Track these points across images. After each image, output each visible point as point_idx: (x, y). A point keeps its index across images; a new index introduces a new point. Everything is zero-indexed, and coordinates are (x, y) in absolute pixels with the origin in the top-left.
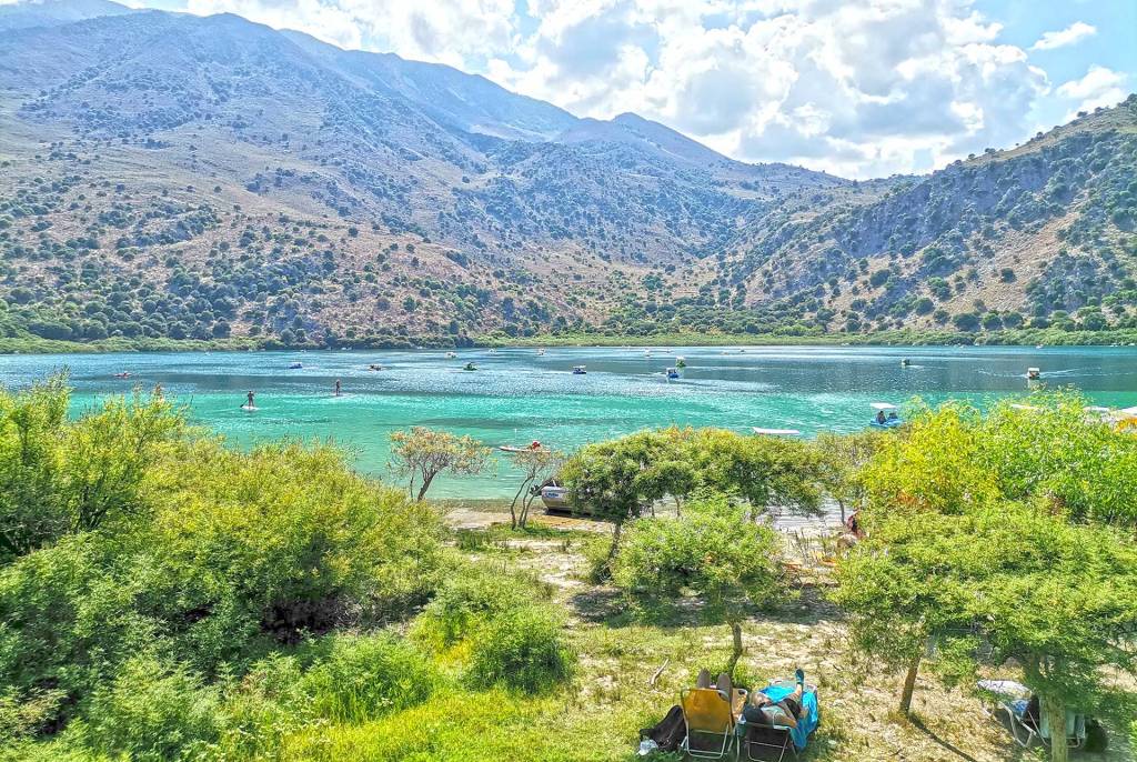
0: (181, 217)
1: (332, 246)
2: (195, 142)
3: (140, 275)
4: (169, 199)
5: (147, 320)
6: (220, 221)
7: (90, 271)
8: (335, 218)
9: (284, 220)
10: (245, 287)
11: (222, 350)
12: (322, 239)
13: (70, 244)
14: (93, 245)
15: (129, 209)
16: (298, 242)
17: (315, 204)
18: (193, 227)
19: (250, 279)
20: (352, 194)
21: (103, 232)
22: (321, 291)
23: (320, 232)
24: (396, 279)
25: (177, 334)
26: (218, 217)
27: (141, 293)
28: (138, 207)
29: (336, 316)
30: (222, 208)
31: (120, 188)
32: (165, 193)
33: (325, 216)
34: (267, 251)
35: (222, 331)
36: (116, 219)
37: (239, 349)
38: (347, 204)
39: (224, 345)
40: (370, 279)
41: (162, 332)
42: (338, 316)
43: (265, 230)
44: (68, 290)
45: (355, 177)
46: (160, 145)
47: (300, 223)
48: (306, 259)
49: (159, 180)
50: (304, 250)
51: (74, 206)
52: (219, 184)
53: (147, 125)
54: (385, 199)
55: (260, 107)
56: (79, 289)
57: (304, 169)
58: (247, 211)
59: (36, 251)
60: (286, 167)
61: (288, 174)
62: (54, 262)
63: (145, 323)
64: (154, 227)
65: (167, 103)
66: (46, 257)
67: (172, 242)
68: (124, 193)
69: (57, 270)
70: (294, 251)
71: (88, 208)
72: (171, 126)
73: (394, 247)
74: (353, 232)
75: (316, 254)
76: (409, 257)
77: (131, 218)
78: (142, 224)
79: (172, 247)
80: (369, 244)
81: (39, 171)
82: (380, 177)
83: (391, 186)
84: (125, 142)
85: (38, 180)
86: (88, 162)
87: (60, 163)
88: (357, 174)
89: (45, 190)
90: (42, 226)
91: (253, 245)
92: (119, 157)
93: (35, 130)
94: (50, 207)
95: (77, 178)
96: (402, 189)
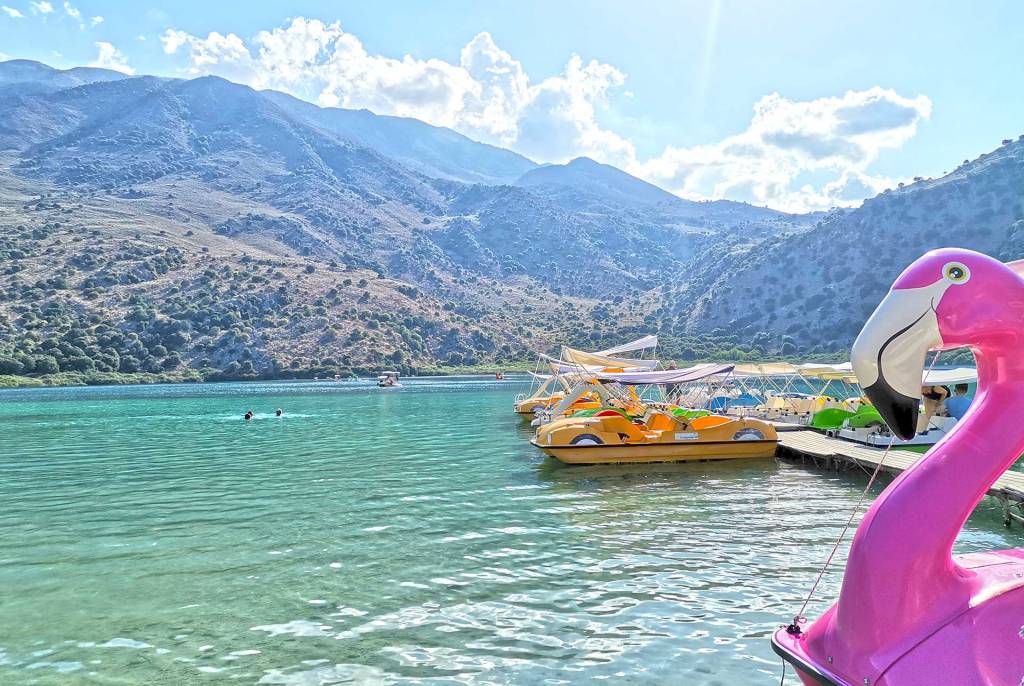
0: (148, 259)
1: (288, 282)
2: (173, 192)
3: (101, 313)
4: (139, 243)
5: (100, 354)
6: (183, 262)
7: (52, 310)
8: (295, 258)
9: (246, 260)
10: (199, 322)
11: (169, 382)
12: (279, 276)
13: (39, 285)
14: (59, 285)
15: (100, 252)
16: (256, 280)
17: (282, 246)
18: (157, 268)
19: (205, 314)
20: (317, 236)
21: (72, 274)
22: (271, 325)
23: (277, 270)
24: (346, 312)
25: (127, 368)
26: (184, 258)
27: (97, 330)
28: (107, 250)
29: (284, 348)
30: (190, 250)
31: (96, 233)
32: (138, 238)
33: (287, 256)
34: (225, 288)
35: (170, 365)
36: (84, 262)
37: (186, 381)
38: (310, 245)
39: (172, 378)
40: (320, 312)
41: (114, 366)
42: (280, 347)
43: (227, 268)
44: (30, 328)
45: (318, 219)
46: (140, 195)
47: (261, 263)
48: (259, 296)
49: (135, 226)
50: (259, 288)
51: (49, 251)
52: (192, 229)
53: (131, 177)
54: (346, 240)
55: (236, 159)
56: (38, 327)
57: (273, 213)
58: (214, 253)
59: (5, 293)
60: (256, 212)
61: (257, 218)
62: (17, 303)
63: (98, 358)
64: (120, 268)
65: (152, 158)
66: (13, 297)
67: (136, 282)
68: (99, 238)
69: (21, 310)
70: (250, 288)
71: (62, 252)
72: (154, 178)
73: (348, 282)
74: (310, 270)
75: (270, 290)
76: (360, 292)
77: (101, 261)
78: (110, 265)
79: (136, 286)
80: (323, 279)
81: (24, 220)
82: (344, 220)
83: (355, 228)
84: (109, 193)
85: (21, 228)
86: (70, 211)
87: (45, 213)
88: (323, 217)
89: (25, 237)
90: (16, 269)
91: (213, 283)
92: (102, 205)
93: (29, 184)
94: (27, 252)
95: (57, 226)
96: (365, 230)
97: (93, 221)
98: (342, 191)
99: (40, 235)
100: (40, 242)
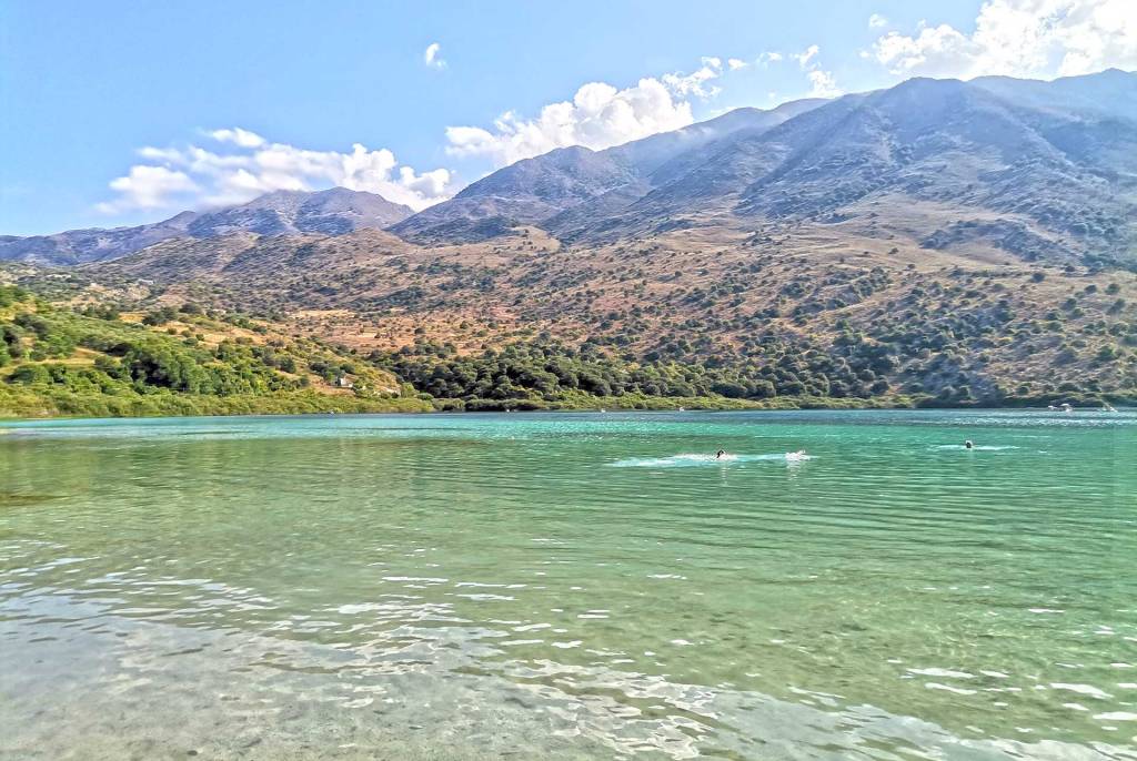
0: (853, 281)
1: (1010, 295)
2: (875, 210)
3: (811, 339)
4: (844, 266)
5: (811, 379)
6: (889, 282)
7: (768, 338)
8: (1018, 264)
9: (957, 273)
10: (909, 345)
11: (879, 408)
12: (998, 288)
13: (757, 315)
14: (773, 314)
15: (807, 280)
16: (971, 295)
17: (1000, 253)
18: (862, 290)
19: (914, 336)
20: (1046, 236)
21: (784, 302)
22: (990, 345)
23: (996, 281)
24: (1091, 326)
25: (837, 393)
26: (889, 278)
27: (809, 355)
28: (815, 277)
29: (1007, 371)
30: (895, 269)
31: (804, 261)
32: (842, 261)
33: (1007, 264)
34: (935, 306)
35: (879, 389)
36: (793, 291)
37: (897, 407)
38: (1036, 249)
39: (882, 404)
40: (1053, 327)
41: (825, 390)
42: (1002, 370)
43: (936, 285)
44: (750, 355)
45: (1046, 217)
46: (844, 217)
47: (975, 275)
48: (975, 312)
49: (840, 250)
50: (974, 303)
51: (764, 282)
52: (898, 247)
53: (834, 201)
54: (1087, 237)
55: (944, 163)
56: (757, 354)
57: (989, 217)
58: (920, 269)
59: (731, 324)
60: (968, 218)
61: (969, 225)
62: (740, 333)
63: (809, 383)
64: (827, 294)
65: (855, 178)
66: (736, 327)
67: (842, 306)
68: (806, 266)
69: (743, 339)
70: (964, 304)
71: (775, 282)
72: (856, 198)
73: (1091, 289)
74: (1038, 277)
75: (987, 305)
76: (1111, 300)
77: (809, 288)
78: (817, 291)
79: (842, 310)
80: (1058, 286)
81: (743, 256)
82: (1083, 213)
83: (1100, 221)
84: (814, 220)
85: (740, 264)
86: (780, 243)
87: (759, 247)
88: (1051, 211)
89: (744, 271)
90: (738, 302)
91: (921, 302)
92: (807, 234)
93: (744, 222)
94: (746, 285)
95: (770, 258)
96: (1115, 221)
97: (799, 251)
98: (1079, 178)
99: (756, 268)
100: (756, 275)
